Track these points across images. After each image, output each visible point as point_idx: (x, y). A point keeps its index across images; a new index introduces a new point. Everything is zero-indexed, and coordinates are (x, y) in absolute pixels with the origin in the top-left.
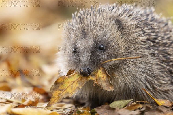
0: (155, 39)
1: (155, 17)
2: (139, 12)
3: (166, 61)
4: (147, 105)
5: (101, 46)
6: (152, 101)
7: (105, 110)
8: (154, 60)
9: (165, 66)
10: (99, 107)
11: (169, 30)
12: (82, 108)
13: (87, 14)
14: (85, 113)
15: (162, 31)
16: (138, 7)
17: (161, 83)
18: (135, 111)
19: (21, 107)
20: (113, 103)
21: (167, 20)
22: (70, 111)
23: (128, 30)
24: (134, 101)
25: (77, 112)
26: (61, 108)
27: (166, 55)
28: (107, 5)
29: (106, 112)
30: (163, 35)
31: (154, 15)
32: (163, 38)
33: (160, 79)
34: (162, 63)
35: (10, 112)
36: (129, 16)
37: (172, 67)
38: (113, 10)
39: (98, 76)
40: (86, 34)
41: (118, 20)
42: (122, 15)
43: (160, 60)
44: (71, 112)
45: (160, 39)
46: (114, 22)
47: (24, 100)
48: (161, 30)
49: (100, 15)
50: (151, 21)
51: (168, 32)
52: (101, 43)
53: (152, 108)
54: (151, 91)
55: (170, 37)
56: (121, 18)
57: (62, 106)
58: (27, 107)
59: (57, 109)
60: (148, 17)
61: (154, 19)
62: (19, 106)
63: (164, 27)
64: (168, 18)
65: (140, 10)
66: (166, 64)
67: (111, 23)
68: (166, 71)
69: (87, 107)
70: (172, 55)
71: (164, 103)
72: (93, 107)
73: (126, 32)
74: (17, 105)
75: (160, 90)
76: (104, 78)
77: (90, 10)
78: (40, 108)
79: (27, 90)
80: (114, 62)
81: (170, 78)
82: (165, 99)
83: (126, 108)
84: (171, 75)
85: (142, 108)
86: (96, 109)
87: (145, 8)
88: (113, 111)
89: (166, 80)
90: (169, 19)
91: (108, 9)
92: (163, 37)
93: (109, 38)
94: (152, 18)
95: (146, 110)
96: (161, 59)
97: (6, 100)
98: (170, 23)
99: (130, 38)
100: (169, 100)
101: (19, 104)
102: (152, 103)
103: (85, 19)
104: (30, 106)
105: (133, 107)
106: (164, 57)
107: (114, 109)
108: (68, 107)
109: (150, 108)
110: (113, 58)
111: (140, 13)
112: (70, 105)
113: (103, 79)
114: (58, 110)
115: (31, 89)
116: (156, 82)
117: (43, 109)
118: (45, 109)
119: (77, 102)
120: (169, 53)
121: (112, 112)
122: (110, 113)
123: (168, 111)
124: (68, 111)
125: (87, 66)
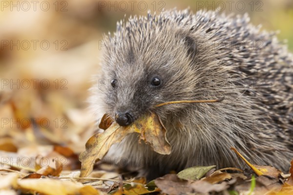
0: (250, 67)
1: (251, 32)
2: (224, 23)
3: (268, 102)
4: (238, 175)
5: (155, 80)
6: (246, 168)
7: (171, 183)
8: (247, 101)
9: (266, 110)
10: (161, 178)
11: (273, 52)
12: (133, 180)
13: (141, 25)
14: (139, 188)
15: (262, 53)
16: (223, 15)
17: (261, 138)
18: (219, 185)
19: (34, 178)
20: (183, 171)
21: (271, 36)
22: (113, 184)
23: (204, 54)
24: (218, 167)
25: (125, 186)
26: (99, 180)
27: (268, 92)
28: (174, 11)
29: (172, 186)
30: (263, 61)
31: (248, 27)
32: (264, 66)
33: (259, 131)
34: (262, 106)
35: (15, 186)
36: (207, 32)
37: (277, 112)
38: (182, 21)
39: (146, 128)
40: (133, 59)
41: (189, 38)
42: (196, 30)
43: (257, 101)
44: (116, 186)
45: (259, 68)
46: (182, 42)
47: (38, 166)
48: (260, 52)
49: (161, 29)
50: (244, 38)
51: (271, 56)
52: (156, 75)
53: (247, 179)
54: (245, 150)
55: (275, 63)
56: (196, 34)
57: (100, 176)
58: (43, 178)
59: (92, 181)
60: (239, 32)
61: (249, 34)
62: (31, 175)
63: (264, 47)
64: (272, 33)
65: (225, 20)
66: (268, 107)
67: (178, 43)
68: (268, 119)
69: (141, 178)
70: (278, 93)
71: (267, 171)
72: (150, 178)
73: (201, 58)
74: (28, 175)
75: (260, 150)
76: (156, 132)
77: (146, 18)
78: (65, 179)
79: (44, 150)
80: (175, 106)
81: (276, 130)
82: (268, 164)
83: (204, 180)
84: (276, 124)
85: (231, 179)
86: (156, 182)
87: (234, 17)
88: (184, 184)
89: (268, 132)
90: (274, 34)
91: (175, 18)
92: (263, 64)
93: (172, 68)
94: (245, 33)
95: (237, 183)
96: (260, 100)
97: (9, 167)
98: (275, 40)
99: (208, 68)
100: (274, 166)
101: (30, 172)
102: (246, 170)
103: (138, 33)
104: (48, 176)
105: (217, 178)
106: (265, 96)
107: (184, 181)
108: (111, 177)
109: (244, 179)
110: (174, 100)
111: (226, 25)
112: (113, 175)
113: (154, 133)
114: (94, 183)
115: (50, 149)
116: (252, 135)
117: (69, 180)
118: (72, 181)
119: (125, 170)
120: (273, 89)
121: (183, 186)
122: (179, 187)
123: (272, 184)
124: (111, 184)
125: (126, 110)
